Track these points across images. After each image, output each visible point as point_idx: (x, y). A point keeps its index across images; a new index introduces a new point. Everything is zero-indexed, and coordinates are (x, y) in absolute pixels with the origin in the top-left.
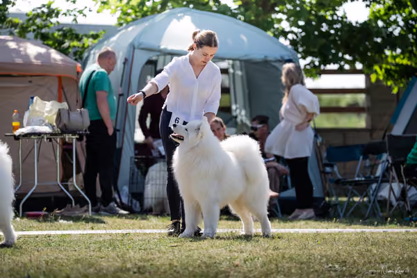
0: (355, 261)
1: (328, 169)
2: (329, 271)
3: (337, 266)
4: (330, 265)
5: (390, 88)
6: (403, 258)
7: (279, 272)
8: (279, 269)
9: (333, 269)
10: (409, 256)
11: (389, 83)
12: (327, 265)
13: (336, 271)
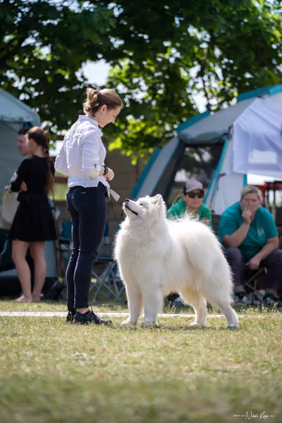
0: (104, 350)
1: (63, 247)
2: (77, 360)
3: (85, 355)
4: (77, 354)
5: (129, 159)
6: (157, 346)
7: (21, 361)
8: (21, 358)
9: (81, 357)
10: (162, 344)
11: (129, 153)
12: (74, 353)
13: (83, 360)
